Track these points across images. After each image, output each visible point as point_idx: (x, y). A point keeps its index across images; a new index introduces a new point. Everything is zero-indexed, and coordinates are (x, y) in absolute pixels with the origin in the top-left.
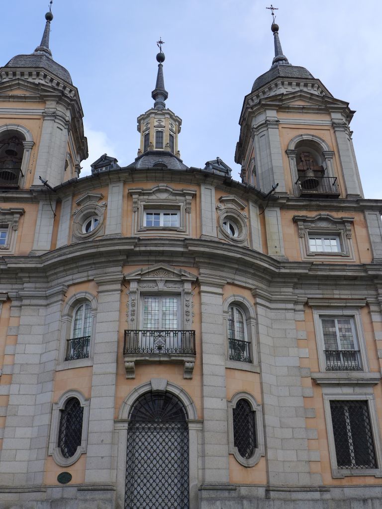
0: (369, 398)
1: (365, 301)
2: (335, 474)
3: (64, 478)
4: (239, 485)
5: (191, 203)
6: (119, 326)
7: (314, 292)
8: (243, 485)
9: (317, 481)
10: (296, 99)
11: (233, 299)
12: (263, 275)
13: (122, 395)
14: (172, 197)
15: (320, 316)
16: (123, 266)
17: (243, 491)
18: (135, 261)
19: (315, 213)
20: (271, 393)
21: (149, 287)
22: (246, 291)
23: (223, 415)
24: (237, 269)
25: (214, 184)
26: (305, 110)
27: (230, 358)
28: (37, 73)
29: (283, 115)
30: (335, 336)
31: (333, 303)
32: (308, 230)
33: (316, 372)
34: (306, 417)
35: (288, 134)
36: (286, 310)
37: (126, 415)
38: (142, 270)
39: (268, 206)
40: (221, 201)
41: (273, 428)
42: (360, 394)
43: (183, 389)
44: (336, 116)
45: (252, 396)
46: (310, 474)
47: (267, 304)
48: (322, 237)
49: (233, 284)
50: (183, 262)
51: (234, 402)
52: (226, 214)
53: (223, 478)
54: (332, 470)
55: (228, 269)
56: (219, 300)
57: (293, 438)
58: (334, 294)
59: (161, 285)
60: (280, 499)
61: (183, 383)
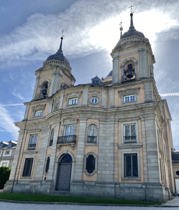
0: (138, 152)
1: (139, 118)
2: (123, 179)
3: (45, 178)
4: (85, 181)
5: (80, 95)
6: (58, 135)
7: (122, 117)
8: (87, 181)
9: (116, 181)
10: (126, 45)
11: (90, 123)
12: (102, 114)
13: (57, 155)
14: (76, 94)
15: (124, 125)
16: (61, 118)
17: (86, 183)
18: (63, 116)
19: (126, 88)
20: (102, 152)
21: (66, 123)
22: (96, 120)
23: (82, 160)
24: (92, 114)
25: (88, 87)
26: (129, 49)
27: (88, 142)
28: (52, 61)
29: (121, 53)
30: (129, 131)
31: (127, 120)
32: (123, 95)
33: (120, 144)
34: (114, 160)
35: (122, 60)
36: (111, 124)
37: (57, 161)
38: (64, 119)
39: (110, 89)
40: (90, 92)
41: (102, 163)
42: (134, 151)
43: (71, 153)
44: (140, 47)
45: (94, 154)
46: (114, 178)
47: (105, 123)
48: (130, 96)
49: (91, 118)
50: (75, 114)
51: (87, 156)
52: (92, 96)
53: (80, 178)
54: (122, 178)
55: (89, 114)
56: (85, 124)
57: (109, 167)
58: (128, 116)
59: (69, 122)
60: (100, 186)
61: (72, 151)
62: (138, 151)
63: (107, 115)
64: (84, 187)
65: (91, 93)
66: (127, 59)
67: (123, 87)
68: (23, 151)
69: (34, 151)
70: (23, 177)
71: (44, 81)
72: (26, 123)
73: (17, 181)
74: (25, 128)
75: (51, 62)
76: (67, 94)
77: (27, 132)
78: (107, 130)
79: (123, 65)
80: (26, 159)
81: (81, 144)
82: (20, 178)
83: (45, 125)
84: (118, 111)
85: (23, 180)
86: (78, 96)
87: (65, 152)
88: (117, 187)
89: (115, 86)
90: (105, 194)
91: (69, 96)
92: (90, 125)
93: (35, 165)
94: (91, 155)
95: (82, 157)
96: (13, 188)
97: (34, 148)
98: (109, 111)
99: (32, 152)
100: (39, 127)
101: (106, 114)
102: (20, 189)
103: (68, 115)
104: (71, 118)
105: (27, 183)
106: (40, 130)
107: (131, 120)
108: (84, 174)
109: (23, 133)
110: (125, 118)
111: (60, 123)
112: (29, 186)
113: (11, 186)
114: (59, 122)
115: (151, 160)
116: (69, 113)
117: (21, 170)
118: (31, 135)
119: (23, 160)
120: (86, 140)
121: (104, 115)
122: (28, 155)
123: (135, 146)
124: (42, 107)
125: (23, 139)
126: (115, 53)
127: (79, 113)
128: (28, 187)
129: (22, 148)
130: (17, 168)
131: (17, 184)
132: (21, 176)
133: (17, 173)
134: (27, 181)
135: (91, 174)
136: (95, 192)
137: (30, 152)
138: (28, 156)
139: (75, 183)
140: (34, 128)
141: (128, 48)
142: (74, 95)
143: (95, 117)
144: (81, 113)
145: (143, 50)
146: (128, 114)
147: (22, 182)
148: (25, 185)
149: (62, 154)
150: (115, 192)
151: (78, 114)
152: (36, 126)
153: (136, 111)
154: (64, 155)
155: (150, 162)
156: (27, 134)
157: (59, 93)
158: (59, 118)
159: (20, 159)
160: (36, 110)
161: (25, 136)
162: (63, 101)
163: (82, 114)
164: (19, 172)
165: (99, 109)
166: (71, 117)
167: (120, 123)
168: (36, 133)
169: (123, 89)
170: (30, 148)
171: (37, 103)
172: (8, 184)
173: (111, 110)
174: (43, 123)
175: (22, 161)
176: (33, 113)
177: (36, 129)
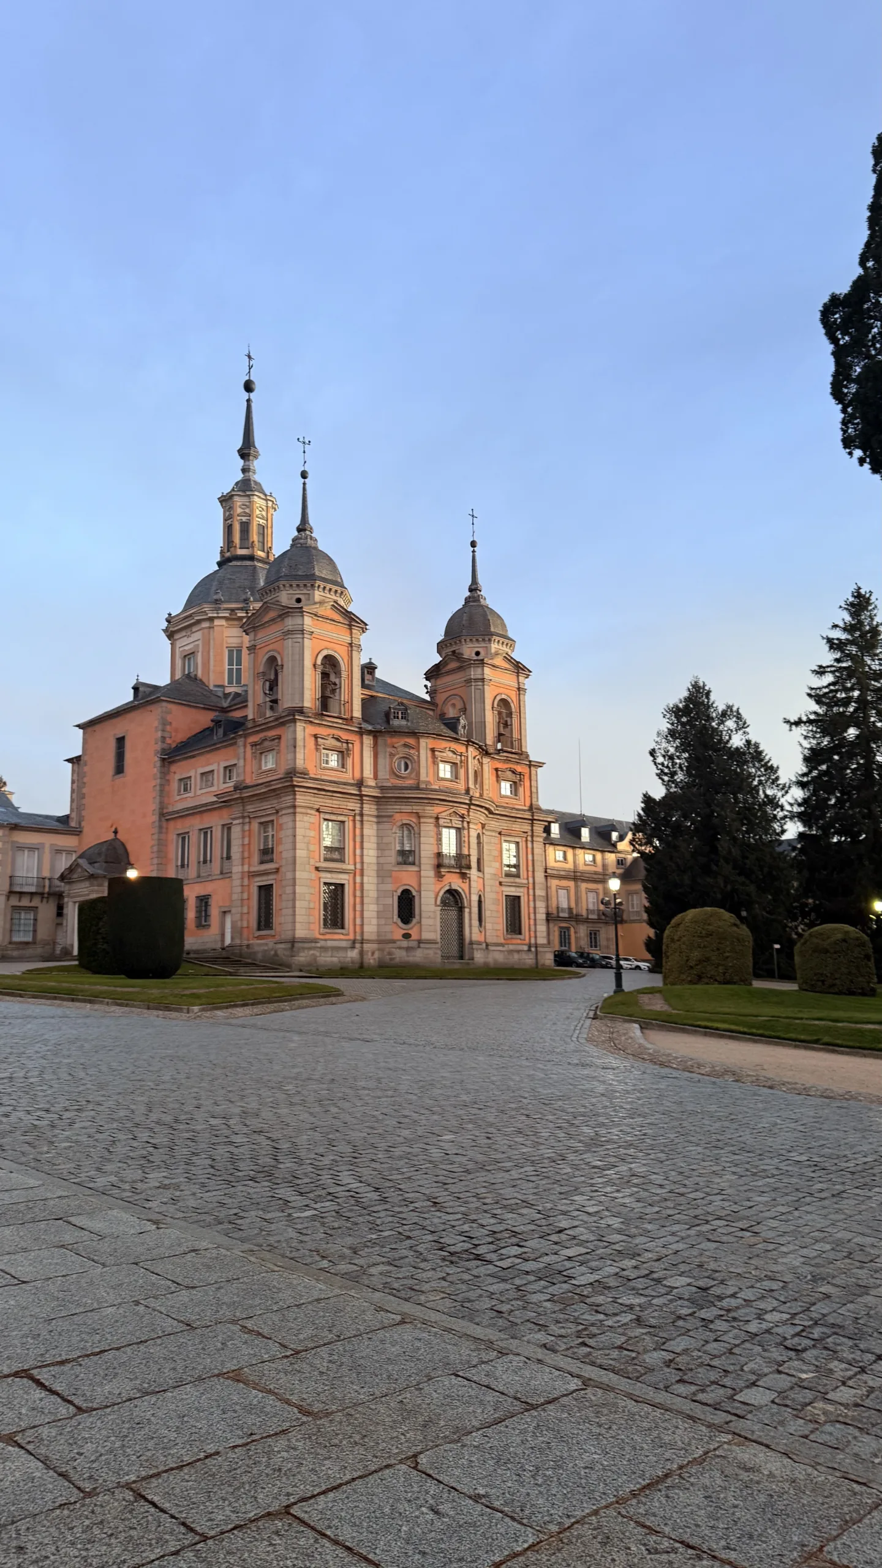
0: (521, 894)
3: (407, 936)
15: (504, 841)
33: (501, 878)
37: (439, 902)
42: (518, 892)
43: (463, 889)
45: (482, 892)
54: (504, 935)
66: (501, 694)
68: (315, 863)
69: (344, 866)
70: (326, 930)
77: (317, 810)
79: (496, 705)
80: (325, 884)
81: (474, 872)
82: (321, 934)
85: (329, 936)
93: (352, 902)
100: (350, 804)
102: (335, 960)
106: (353, 812)
109: (309, 811)
112: (356, 950)
115: (540, 909)
117: (318, 913)
119: (317, 885)
122: (329, 875)
125: (310, 829)
128: (353, 954)
129: (312, 855)
130: (309, 909)
132: (320, 928)
133: (312, 919)
138: (330, 878)
140: (336, 803)
153: (524, 821)
155: (539, 913)
158: (431, 806)
159: (312, 884)
160: (326, 747)
161: (313, 821)
164: (315, 918)
168: (341, 818)
171: (329, 727)
175: (317, 890)
176: (318, 755)
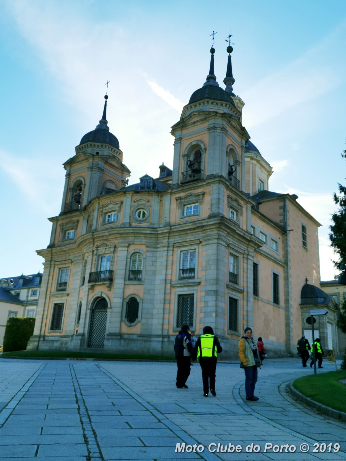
0: (195, 292)
1: (199, 241)
2: (174, 330)
3: (77, 332)
4: (124, 334)
5: (120, 207)
6: (91, 271)
7: (178, 239)
8: (126, 334)
9: (165, 333)
10: (193, 117)
11: (133, 252)
12: (151, 236)
13: (89, 299)
14: (114, 206)
15: (181, 251)
16: (94, 244)
17: (126, 336)
18: (96, 241)
19: (187, 193)
20: (149, 294)
21: (101, 252)
22: (142, 245)
23: (120, 305)
24: (135, 237)
25: (131, 194)
26: (196, 124)
27: (130, 279)
28: (87, 145)
29: (185, 132)
30: (187, 261)
31: (185, 244)
32: (183, 204)
33: (174, 281)
34: (164, 303)
35: (186, 144)
36: (163, 251)
37: (90, 308)
38: (97, 245)
39: (165, 195)
40: (135, 202)
41: (148, 309)
42: (191, 291)
43: (107, 295)
44: (211, 122)
45: (138, 296)
46: (162, 330)
47: (155, 250)
48: (192, 205)
49: (134, 244)
50: (112, 239)
51: (127, 299)
52: (137, 208)
53: (117, 331)
54: (173, 328)
55: (131, 238)
56: (125, 253)
57: (158, 314)
58: (187, 239)
59: (104, 250)
60: (143, 340)
61: (107, 292)
62: (195, 290)
63: (158, 238)
64: (121, 342)
65: (136, 204)
66: (191, 143)
67: (183, 192)
68: (50, 293)
69: (65, 292)
70: (52, 331)
71: (76, 180)
72: (51, 251)
73: (44, 336)
74: (52, 258)
75: (87, 147)
76: (103, 206)
77: (55, 265)
78: (158, 260)
79: (186, 153)
80: (55, 304)
81: (119, 282)
82: (48, 333)
83: (77, 253)
84: (172, 231)
85: (51, 334)
86: (117, 209)
87: (99, 295)
88: (165, 341)
89: (172, 190)
90: (151, 350)
91: (105, 209)
92: (133, 254)
93: (66, 313)
94: (133, 298)
95: (120, 301)
96: (38, 346)
97: (65, 288)
98: (159, 232)
99: (61, 294)
100: (70, 256)
101: (156, 236)
102: (47, 348)
103: (103, 240)
104: (106, 244)
105: (57, 338)
106: (71, 261)
107: (189, 244)
108: (123, 324)
109: (49, 266)
110: (182, 242)
111: (93, 251)
112: (59, 342)
113: (36, 343)
114: (91, 250)
115: (209, 303)
116: (103, 236)
117: (49, 321)
118: (60, 269)
119: (50, 306)
120: (127, 277)
121: (154, 237)
122: (57, 299)
123: (191, 283)
124: (74, 225)
125: (49, 275)
126: (176, 131)
127: (117, 236)
128: (57, 345)
129: (49, 289)
130: (43, 319)
131: (44, 340)
132: (48, 329)
133: (44, 325)
134: (57, 336)
135: (133, 324)
136: (135, 349)
137: (59, 294)
138: (57, 301)
139: (110, 337)
140: (64, 258)
141: (194, 123)
142: (112, 208)
143: (141, 242)
144: (119, 236)
145: (215, 128)
146: (186, 235)
147: (50, 338)
148: (53, 341)
149: (95, 297)
150: (162, 347)
151: (116, 238)
152: (67, 255)
153: (196, 231)
154: (99, 299)
155: (208, 306)
156: (54, 267)
157: (93, 204)
158: (91, 244)
159: (47, 305)
160: (66, 229)
161: (52, 271)
162: (97, 216)
163: (121, 237)
164: (46, 324)
165: (144, 230)
166: (106, 242)
167: (175, 249)
168: (67, 265)
169: (182, 195)
170: (60, 288)
171: (67, 218)
172: (32, 341)
173: (162, 230)
174: (74, 251)
175: (50, 308)
176: (61, 235)
177: (66, 259)
